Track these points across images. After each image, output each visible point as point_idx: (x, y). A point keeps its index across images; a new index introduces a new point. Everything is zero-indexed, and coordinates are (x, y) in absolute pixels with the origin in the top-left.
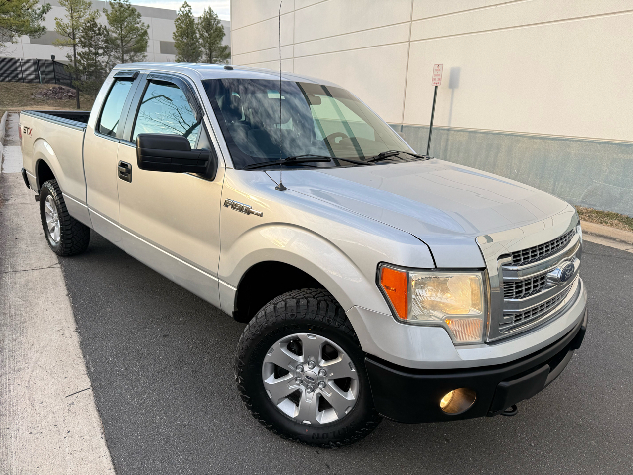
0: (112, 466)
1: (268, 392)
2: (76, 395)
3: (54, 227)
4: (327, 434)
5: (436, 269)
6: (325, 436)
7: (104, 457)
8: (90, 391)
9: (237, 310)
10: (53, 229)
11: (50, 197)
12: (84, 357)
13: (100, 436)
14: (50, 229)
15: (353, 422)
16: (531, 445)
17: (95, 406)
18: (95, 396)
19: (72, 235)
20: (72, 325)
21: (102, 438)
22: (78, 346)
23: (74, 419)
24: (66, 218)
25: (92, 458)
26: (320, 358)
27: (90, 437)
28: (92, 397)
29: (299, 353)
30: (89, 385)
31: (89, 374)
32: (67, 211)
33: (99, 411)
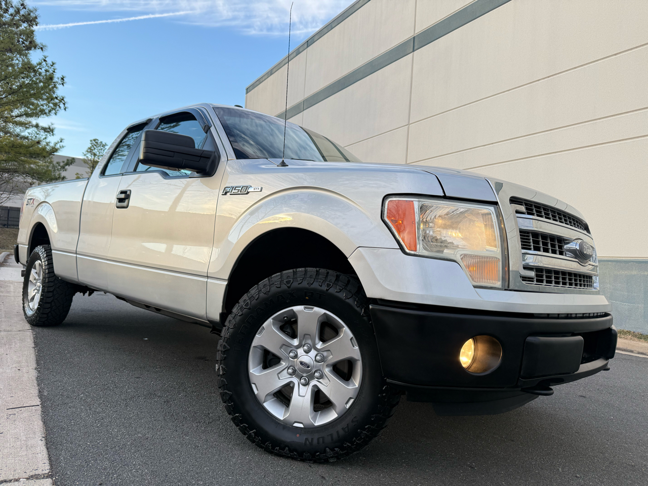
0: (47, 462)
1: (253, 386)
2: (20, 409)
3: (35, 295)
4: (323, 438)
5: (445, 197)
6: (321, 440)
7: (39, 454)
8: (39, 408)
9: (225, 311)
10: (33, 299)
11: (38, 263)
12: (38, 385)
13: (40, 439)
14: (30, 297)
15: (355, 417)
16: (576, 477)
17: (40, 418)
18: (42, 411)
19: (52, 298)
20: (33, 364)
21: (42, 440)
22: (34, 378)
23: (11, 424)
24: (50, 279)
25: (24, 454)
26: (317, 340)
27: (26, 438)
28: (39, 412)
29: (294, 336)
30: (39, 403)
31: (41, 395)
32: (53, 272)
33: (44, 423)
